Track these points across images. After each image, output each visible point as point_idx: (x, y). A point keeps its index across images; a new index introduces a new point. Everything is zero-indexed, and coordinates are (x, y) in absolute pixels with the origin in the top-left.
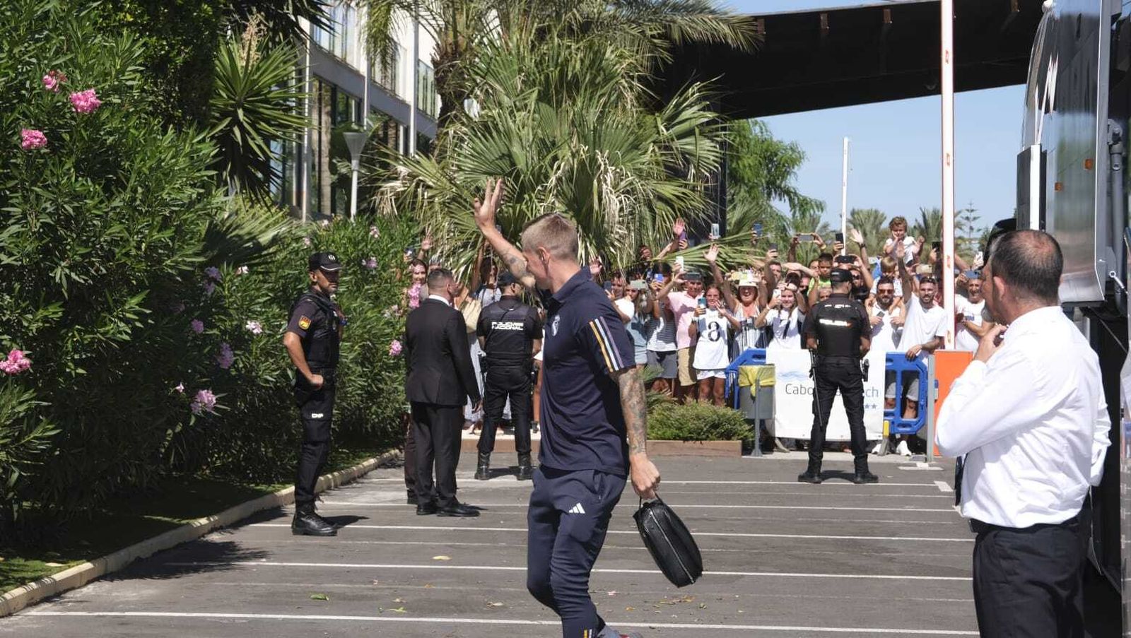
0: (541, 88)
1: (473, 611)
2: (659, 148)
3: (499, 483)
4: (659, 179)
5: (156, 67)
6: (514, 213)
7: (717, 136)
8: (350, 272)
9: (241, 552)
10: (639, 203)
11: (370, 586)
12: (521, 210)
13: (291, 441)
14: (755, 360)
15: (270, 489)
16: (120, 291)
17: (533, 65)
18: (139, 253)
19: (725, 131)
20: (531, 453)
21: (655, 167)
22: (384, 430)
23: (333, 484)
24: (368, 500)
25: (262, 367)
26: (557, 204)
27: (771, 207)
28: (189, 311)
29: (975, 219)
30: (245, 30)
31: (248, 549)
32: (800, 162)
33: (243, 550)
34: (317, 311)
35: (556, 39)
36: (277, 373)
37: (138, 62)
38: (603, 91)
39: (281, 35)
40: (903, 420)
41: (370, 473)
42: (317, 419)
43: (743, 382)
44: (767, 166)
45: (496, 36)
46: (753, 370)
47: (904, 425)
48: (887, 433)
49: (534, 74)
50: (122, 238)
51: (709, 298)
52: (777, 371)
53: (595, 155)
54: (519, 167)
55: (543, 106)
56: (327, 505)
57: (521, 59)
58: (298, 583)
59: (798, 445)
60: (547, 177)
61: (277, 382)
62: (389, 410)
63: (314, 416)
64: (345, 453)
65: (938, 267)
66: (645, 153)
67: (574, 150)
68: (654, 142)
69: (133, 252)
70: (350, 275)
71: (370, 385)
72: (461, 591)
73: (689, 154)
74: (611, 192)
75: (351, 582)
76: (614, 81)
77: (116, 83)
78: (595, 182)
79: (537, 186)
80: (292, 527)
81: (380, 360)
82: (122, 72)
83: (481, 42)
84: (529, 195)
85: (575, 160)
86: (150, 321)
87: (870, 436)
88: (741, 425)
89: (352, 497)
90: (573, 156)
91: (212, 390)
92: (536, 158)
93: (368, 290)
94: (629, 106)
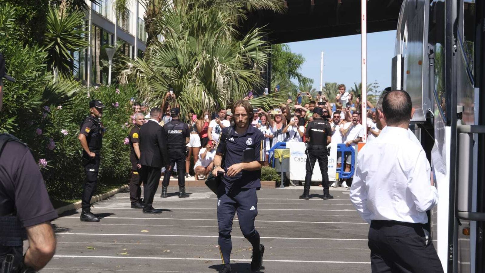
0: (190, 30)
1: (158, 254)
2: (241, 56)
3: (171, 199)
4: (241, 69)
5: (20, 19)
6: (178, 83)
7: (266, 51)
8: (107, 108)
9: (58, 229)
10: (232, 79)
11: (113, 243)
12: (181, 82)
13: (81, 181)
14: (281, 147)
15: (71, 201)
16: (4, 116)
17: (187, 20)
18: (13, 99)
19: (270, 48)
20: (185, 186)
21: (239, 64)
22: (122, 177)
23: (99, 200)
24: (114, 206)
25: (68, 149)
26: (197, 80)
27: (290, 82)
28: (35, 124)
29: (378, 87)
30: (61, 4)
31: (61, 227)
32: (303, 62)
33: (58, 228)
34: (93, 125)
35: (197, 9)
36: (74, 152)
37: (13, 17)
38: (216, 32)
39: (77, 6)
40: (344, 172)
41: (115, 195)
42: (92, 172)
43: (276, 156)
44: (289, 64)
45: (171, 8)
46: (280, 151)
47: (345, 175)
48: (338, 178)
49: (187, 24)
50: (5, 93)
51: (262, 120)
52: (291, 151)
53: (213, 59)
54: (181, 63)
55: (191, 38)
56: (96, 209)
57: (182, 17)
58: (82, 242)
59: (300, 183)
60: (192, 68)
61: (75, 156)
62: (124, 168)
63: (91, 170)
64: (104, 186)
65: (360, 107)
66: (235, 57)
67: (204, 57)
68: (239, 53)
69: (11, 99)
70: (107, 110)
71: (115, 157)
72: (152, 246)
73: (254, 58)
74: (220, 74)
75: (105, 242)
76: (222, 27)
77: (3, 26)
78: (213, 70)
79: (188, 72)
80: (80, 218)
81: (120, 146)
82: (5, 21)
83: (165, 10)
84: (185, 76)
85: (205, 61)
86: (18, 129)
87: (330, 179)
88: (275, 175)
89: (106, 205)
90: (204, 59)
91: (46, 159)
92: (188, 60)
93: (115, 116)
94: (228, 37)
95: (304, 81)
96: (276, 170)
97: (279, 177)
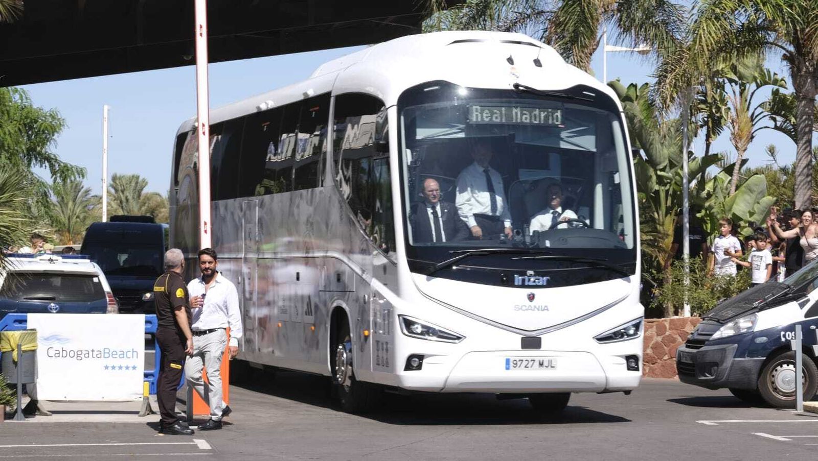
14: (16, 325)
27: (32, 174)
32: (60, 129)
43: (5, 348)
44: (27, 133)
46: (14, 335)
48: (147, 394)
52: (39, 335)
95: (63, 172)
96: (4, 379)
97: (12, 395)
